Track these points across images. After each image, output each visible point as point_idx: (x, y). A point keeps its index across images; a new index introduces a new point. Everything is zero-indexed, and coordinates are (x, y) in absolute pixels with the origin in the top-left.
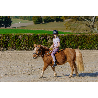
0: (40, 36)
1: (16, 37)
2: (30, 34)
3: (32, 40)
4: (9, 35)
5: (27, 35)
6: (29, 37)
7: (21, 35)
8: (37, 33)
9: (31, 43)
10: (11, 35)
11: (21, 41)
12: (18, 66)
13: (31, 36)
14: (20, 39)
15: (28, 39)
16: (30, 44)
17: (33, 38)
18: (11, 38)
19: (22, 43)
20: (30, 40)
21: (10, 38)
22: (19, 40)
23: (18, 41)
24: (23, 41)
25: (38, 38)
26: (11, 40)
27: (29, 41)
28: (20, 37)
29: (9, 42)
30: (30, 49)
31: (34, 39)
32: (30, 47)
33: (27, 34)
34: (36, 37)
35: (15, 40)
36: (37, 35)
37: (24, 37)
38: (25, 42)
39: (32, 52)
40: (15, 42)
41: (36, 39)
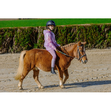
0: (103, 27)
1: (67, 30)
2: (87, 25)
3: (91, 34)
4: (57, 27)
5: (84, 27)
6: (86, 30)
7: (75, 26)
8: (98, 22)
9: (90, 37)
10: (60, 28)
11: (75, 36)
12: (72, 72)
13: (90, 27)
14: (73, 32)
15: (86, 33)
16: (88, 39)
17: (93, 30)
18: (61, 32)
19: (77, 38)
20: (89, 34)
21: (59, 32)
22: (72, 34)
23: (70, 36)
24: (79, 35)
25: (100, 30)
26: (60, 34)
27: (87, 35)
28: (73, 29)
29: (58, 38)
30: (90, 47)
31: (94, 32)
32: (90, 44)
33: (83, 25)
34: (97, 29)
35: (67, 34)
36: (99, 26)
37: (79, 30)
38: (81, 36)
39: (91, 51)
40: (66, 37)
41: (98, 32)
